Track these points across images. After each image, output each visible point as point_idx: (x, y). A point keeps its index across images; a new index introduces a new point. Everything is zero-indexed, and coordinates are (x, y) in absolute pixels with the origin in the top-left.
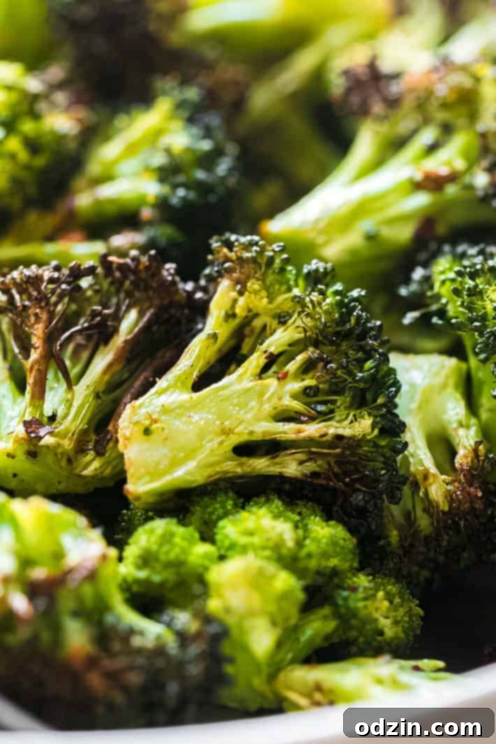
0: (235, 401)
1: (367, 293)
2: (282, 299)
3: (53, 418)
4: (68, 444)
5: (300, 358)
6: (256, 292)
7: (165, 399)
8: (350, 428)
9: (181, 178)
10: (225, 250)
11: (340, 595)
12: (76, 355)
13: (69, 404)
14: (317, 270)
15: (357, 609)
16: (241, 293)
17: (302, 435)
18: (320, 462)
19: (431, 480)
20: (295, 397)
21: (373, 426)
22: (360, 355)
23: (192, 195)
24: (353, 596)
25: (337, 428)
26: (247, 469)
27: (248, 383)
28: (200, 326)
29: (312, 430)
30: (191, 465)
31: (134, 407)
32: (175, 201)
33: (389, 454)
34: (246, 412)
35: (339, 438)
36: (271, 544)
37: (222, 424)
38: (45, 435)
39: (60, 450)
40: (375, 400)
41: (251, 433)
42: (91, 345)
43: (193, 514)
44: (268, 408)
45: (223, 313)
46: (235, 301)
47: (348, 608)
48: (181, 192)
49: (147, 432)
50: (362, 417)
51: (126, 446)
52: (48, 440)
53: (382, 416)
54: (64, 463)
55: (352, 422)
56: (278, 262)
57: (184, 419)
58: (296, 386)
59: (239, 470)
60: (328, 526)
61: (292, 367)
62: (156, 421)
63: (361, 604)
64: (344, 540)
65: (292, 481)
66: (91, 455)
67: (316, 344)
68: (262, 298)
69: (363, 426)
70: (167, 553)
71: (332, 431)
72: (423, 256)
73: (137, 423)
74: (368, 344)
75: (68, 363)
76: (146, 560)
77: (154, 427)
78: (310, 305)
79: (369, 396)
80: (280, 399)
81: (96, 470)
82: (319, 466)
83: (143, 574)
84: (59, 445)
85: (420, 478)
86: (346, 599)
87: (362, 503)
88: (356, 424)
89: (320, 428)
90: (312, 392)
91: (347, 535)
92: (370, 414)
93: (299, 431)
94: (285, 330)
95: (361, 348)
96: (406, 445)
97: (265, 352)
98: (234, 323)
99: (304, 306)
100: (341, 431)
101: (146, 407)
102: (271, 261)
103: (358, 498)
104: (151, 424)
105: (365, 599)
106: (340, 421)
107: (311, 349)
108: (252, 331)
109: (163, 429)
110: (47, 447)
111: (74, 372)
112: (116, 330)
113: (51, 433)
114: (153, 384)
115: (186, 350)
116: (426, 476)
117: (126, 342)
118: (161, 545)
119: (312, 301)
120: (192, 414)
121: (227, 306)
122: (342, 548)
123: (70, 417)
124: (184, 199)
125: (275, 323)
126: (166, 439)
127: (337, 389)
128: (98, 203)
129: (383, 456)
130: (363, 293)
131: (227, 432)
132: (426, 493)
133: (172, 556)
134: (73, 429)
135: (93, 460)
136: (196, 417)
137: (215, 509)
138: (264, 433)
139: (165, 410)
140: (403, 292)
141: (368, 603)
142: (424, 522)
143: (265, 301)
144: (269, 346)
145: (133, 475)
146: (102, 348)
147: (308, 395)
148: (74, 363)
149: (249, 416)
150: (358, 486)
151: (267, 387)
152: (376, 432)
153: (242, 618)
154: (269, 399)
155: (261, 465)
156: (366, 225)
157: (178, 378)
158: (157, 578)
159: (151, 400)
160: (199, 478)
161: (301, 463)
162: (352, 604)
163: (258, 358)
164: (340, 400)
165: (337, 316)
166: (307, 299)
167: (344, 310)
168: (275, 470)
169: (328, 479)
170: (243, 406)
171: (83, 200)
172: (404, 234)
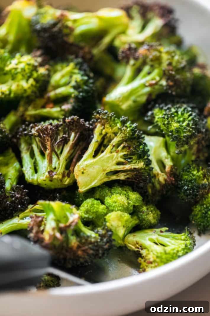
0: (106, 161)
1: (138, 124)
2: (115, 129)
3: (55, 168)
4: (60, 177)
5: (122, 146)
6: (107, 128)
7: (86, 163)
8: (138, 165)
9: (81, 90)
10: (98, 115)
11: (139, 214)
12: (58, 147)
13: (59, 164)
14: (124, 120)
15: (145, 218)
16: (104, 129)
17: (125, 169)
18: (130, 175)
19: (159, 175)
20: (121, 157)
21: (144, 165)
22: (138, 144)
23: (84, 94)
24: (143, 214)
25: (134, 166)
26: (110, 180)
27: (108, 155)
28: (92, 136)
29: (127, 167)
30: (96, 181)
31: (78, 166)
32: (80, 97)
33: (148, 171)
34: (109, 164)
35: (135, 168)
36: (121, 205)
37: (103, 168)
38: (54, 175)
39: (58, 179)
40: (144, 157)
41: (111, 169)
42: (62, 144)
43: (97, 193)
44: (115, 162)
45: (99, 133)
46: (102, 130)
47: (142, 218)
48: (81, 94)
49: (83, 173)
50: (141, 162)
51: (77, 178)
52: (55, 177)
53: (147, 162)
54: (60, 182)
55: (138, 164)
56: (113, 118)
57: (92, 168)
58: (121, 154)
59: (108, 180)
60: (134, 194)
61: (120, 148)
62: (85, 170)
63: (145, 217)
64: (139, 198)
65: (123, 181)
66: (66, 178)
67: (126, 141)
68: (109, 129)
69: (141, 165)
70: (93, 209)
71: (133, 167)
72: (150, 107)
73: (79, 171)
74: (140, 141)
75: (56, 150)
76: (87, 212)
77: (85, 172)
78: (123, 131)
79: (142, 156)
80: (118, 159)
81: (68, 182)
82: (130, 176)
83: (87, 216)
84: (58, 177)
85: (156, 175)
86: (142, 215)
87: (142, 186)
88: (139, 164)
89: (129, 167)
90: (126, 156)
91: (140, 196)
92: (143, 161)
93: (124, 168)
94: (117, 138)
95: (138, 142)
96: (153, 168)
97: (112, 145)
98: (102, 136)
99: (121, 131)
100: (135, 167)
101: (82, 165)
102: (111, 117)
103: (141, 185)
104: (84, 171)
105: (146, 215)
106: (134, 163)
107: (124, 143)
108: (107, 138)
109: (87, 172)
110: (55, 179)
111: (59, 152)
112: (69, 140)
113: (56, 174)
114: (82, 157)
115: (90, 146)
116: (158, 174)
117: (73, 144)
118: (91, 208)
119: (124, 129)
120: (94, 166)
121: (100, 132)
122: (139, 201)
123: (60, 168)
124: (82, 96)
125: (113, 135)
126: (88, 175)
127: (133, 154)
128: (56, 94)
129: (147, 172)
130: (137, 125)
131: (104, 170)
132: (158, 179)
133: (95, 210)
134: (61, 172)
135: (67, 179)
136: (96, 167)
137: (103, 193)
138: (114, 169)
139: (87, 166)
140: (146, 119)
141: (148, 216)
142: (158, 186)
143: (111, 130)
144: (113, 143)
145: (80, 186)
146: (65, 145)
147: (125, 156)
148: (58, 150)
149: (110, 165)
150: (141, 181)
151: (114, 156)
152: (145, 166)
153: (116, 228)
154: (115, 159)
155: (114, 177)
156: (133, 98)
157: (89, 155)
158: (91, 217)
159: (83, 163)
160: (98, 184)
161: (125, 176)
162: (143, 217)
163: (110, 147)
164: (134, 157)
165: (131, 133)
166: (122, 129)
167: (133, 132)
168: (118, 178)
169: (132, 179)
170: (108, 162)
171: (52, 94)
172: (143, 99)
